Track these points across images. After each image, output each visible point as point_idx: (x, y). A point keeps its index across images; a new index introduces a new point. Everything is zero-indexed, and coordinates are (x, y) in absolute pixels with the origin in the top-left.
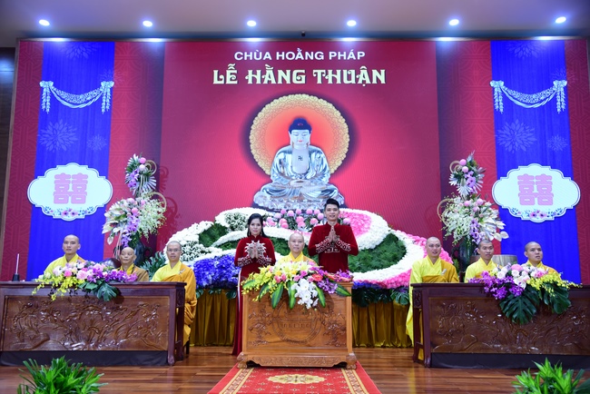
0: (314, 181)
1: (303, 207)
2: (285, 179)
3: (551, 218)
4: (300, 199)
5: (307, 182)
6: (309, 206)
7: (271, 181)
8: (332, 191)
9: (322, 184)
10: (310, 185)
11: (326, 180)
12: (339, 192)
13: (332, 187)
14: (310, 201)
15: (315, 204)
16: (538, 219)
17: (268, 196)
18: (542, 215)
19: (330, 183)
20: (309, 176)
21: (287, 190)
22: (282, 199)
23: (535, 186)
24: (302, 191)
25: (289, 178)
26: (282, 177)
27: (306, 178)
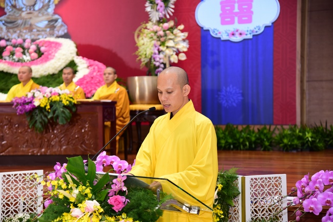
0: (42, 12)
1: (33, 37)
2: (17, 11)
3: (250, 36)
4: (31, 28)
5: (36, 13)
6: (38, 35)
7: (5, 14)
8: (56, 21)
9: (48, 14)
10: (37, 16)
11: (51, 10)
12: (63, 21)
13: (56, 16)
14: (38, 31)
15: (43, 33)
16: (237, 39)
17: (4, 28)
18: (241, 34)
19: (55, 13)
20: (37, 8)
21: (20, 22)
22: (15, 29)
23: (236, 5)
24: (32, 21)
25: (20, 10)
26: (14, 10)
27: (34, 10)
